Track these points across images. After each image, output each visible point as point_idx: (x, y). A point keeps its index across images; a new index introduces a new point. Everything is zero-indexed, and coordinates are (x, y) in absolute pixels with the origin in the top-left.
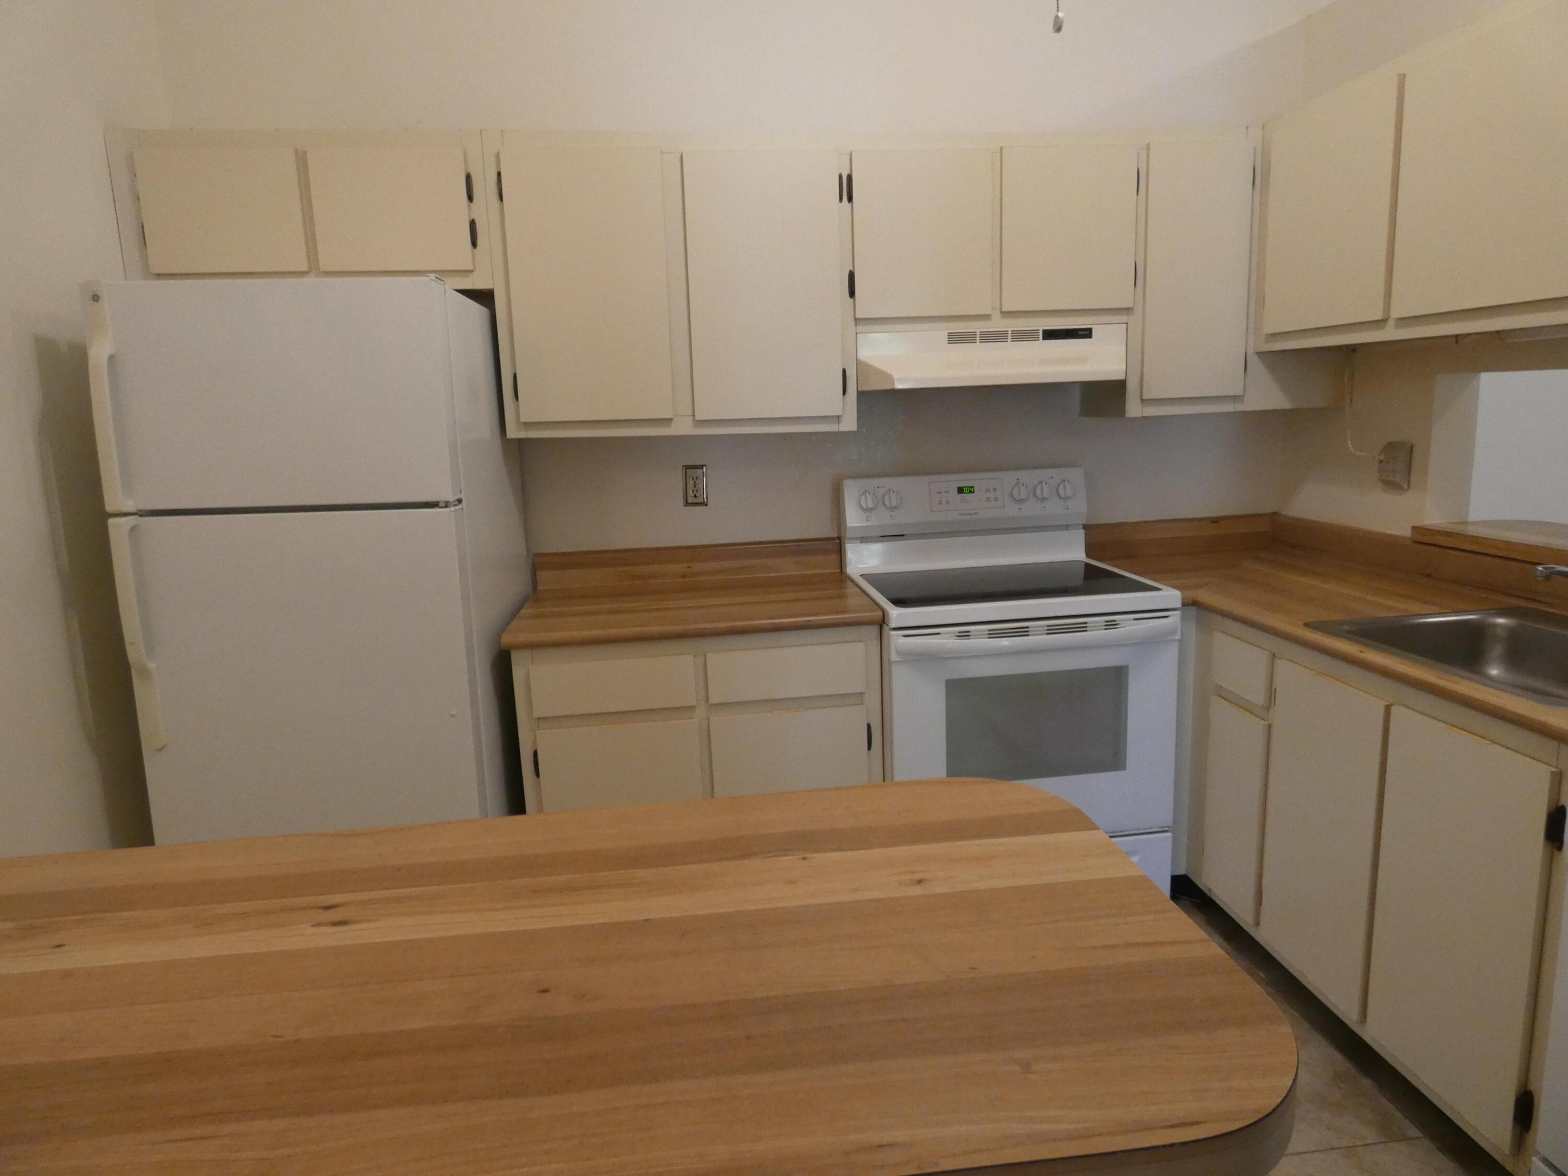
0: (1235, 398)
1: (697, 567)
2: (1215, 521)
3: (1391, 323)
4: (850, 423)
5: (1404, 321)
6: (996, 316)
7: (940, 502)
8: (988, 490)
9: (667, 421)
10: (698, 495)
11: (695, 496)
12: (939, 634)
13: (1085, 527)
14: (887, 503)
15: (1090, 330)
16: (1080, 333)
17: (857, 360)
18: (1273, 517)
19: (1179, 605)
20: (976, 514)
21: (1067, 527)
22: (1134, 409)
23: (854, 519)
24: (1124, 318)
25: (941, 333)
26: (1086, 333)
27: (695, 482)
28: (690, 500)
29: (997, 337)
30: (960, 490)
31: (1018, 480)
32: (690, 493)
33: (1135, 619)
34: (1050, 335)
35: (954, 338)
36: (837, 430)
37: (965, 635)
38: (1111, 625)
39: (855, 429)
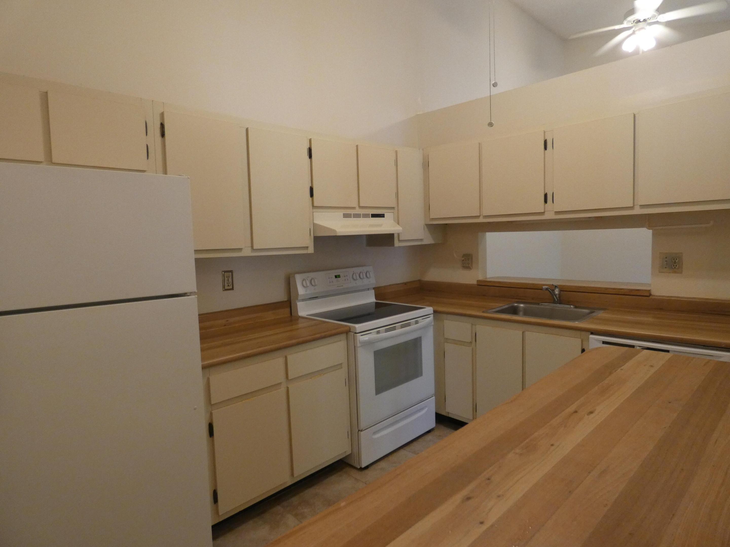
0: (421, 240)
2: (405, 284)
3: (481, 217)
4: (311, 250)
5: (486, 217)
6: (357, 208)
7: (330, 282)
8: (345, 276)
9: (240, 250)
10: (229, 285)
11: (228, 286)
12: (371, 333)
13: (374, 288)
15: (384, 214)
16: (381, 215)
17: (313, 223)
18: (420, 281)
19: (433, 312)
20: (342, 286)
21: (368, 289)
22: (397, 244)
23: (301, 291)
24: (392, 211)
25: (340, 213)
26: (382, 216)
27: (228, 279)
28: (226, 288)
29: (357, 216)
30: (336, 277)
31: (353, 271)
32: (226, 285)
33: (422, 319)
34: (374, 216)
35: (346, 216)
36: (307, 253)
37: (378, 332)
38: (417, 322)
39: (313, 252)
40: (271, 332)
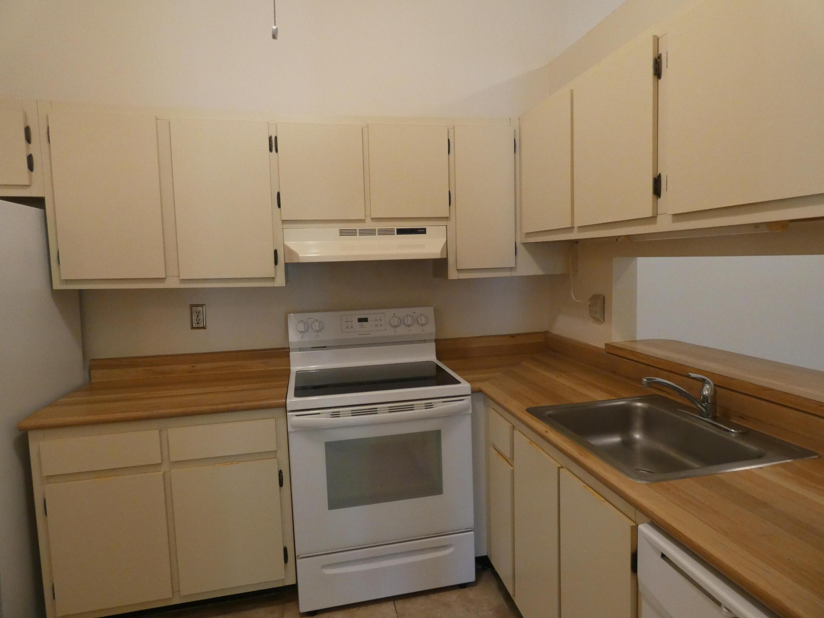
0: (511, 269)
1: (199, 366)
2: (512, 336)
3: (576, 229)
4: (280, 281)
5: (582, 228)
6: (368, 220)
7: (347, 327)
8: (376, 320)
9: (162, 280)
10: (200, 323)
11: (198, 323)
12: (319, 414)
13: (436, 341)
14: (313, 327)
15: (425, 229)
16: (419, 231)
17: (284, 245)
18: (546, 333)
19: (469, 392)
20: (369, 334)
21: (425, 341)
22: (453, 274)
23: (294, 337)
24: (445, 223)
25: (335, 229)
26: (423, 231)
27: (198, 315)
28: (194, 325)
29: (371, 232)
30: (360, 320)
31: (394, 314)
32: (194, 321)
33: (443, 402)
34: (401, 231)
35: (343, 233)
36: (273, 286)
37: (336, 415)
38: (429, 406)
39: (284, 285)
40: (194, 391)
